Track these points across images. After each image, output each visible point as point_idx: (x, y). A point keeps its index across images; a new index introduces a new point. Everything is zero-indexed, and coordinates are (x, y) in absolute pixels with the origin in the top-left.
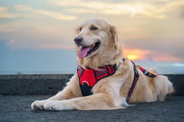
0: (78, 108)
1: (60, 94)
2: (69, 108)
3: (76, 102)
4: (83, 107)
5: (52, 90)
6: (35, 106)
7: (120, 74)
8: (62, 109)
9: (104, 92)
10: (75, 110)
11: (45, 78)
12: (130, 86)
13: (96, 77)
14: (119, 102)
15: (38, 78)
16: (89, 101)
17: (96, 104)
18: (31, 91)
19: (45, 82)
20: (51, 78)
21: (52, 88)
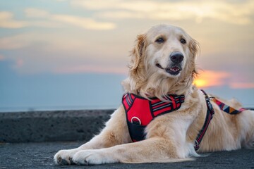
0: (124, 160)
1: (96, 139)
2: (109, 160)
3: (120, 151)
4: (131, 159)
5: (82, 134)
6: (60, 159)
7: (187, 110)
8: (99, 161)
9: (162, 135)
10: (119, 163)
11: (71, 116)
12: (200, 127)
13: (152, 112)
14: (185, 151)
15: (61, 116)
16: (140, 149)
17: (150, 154)
18: (51, 136)
19: (72, 121)
20: (81, 116)
21: (82, 131)
